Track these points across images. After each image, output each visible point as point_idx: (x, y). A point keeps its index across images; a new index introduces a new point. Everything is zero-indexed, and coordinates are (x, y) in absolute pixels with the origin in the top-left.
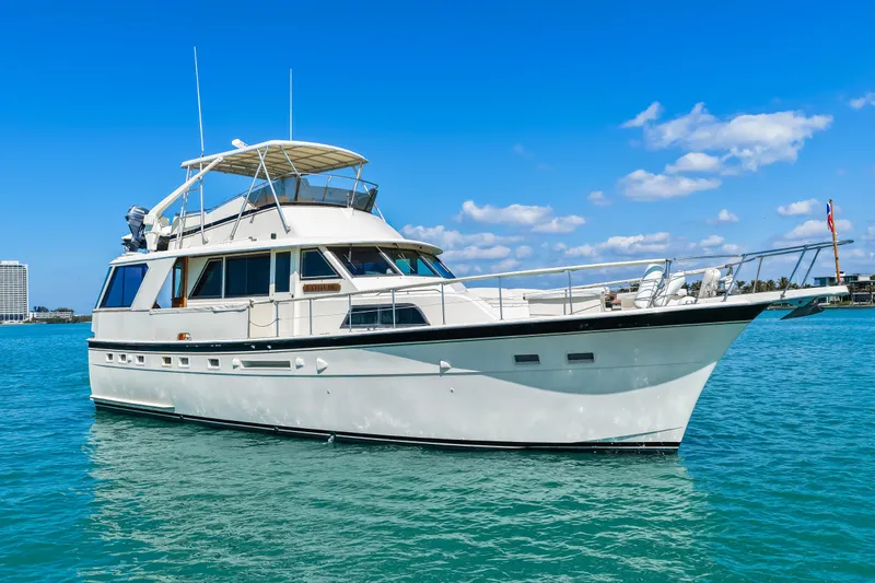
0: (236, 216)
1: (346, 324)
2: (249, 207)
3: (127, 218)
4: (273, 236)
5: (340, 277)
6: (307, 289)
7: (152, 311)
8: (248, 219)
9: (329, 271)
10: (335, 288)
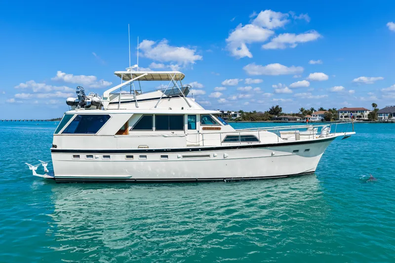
0: (159, 98)
1: (225, 141)
2: (165, 96)
3: (78, 92)
4: (182, 108)
5: (220, 125)
6: (204, 129)
7: (117, 136)
8: (167, 100)
9: (215, 123)
10: (219, 129)
